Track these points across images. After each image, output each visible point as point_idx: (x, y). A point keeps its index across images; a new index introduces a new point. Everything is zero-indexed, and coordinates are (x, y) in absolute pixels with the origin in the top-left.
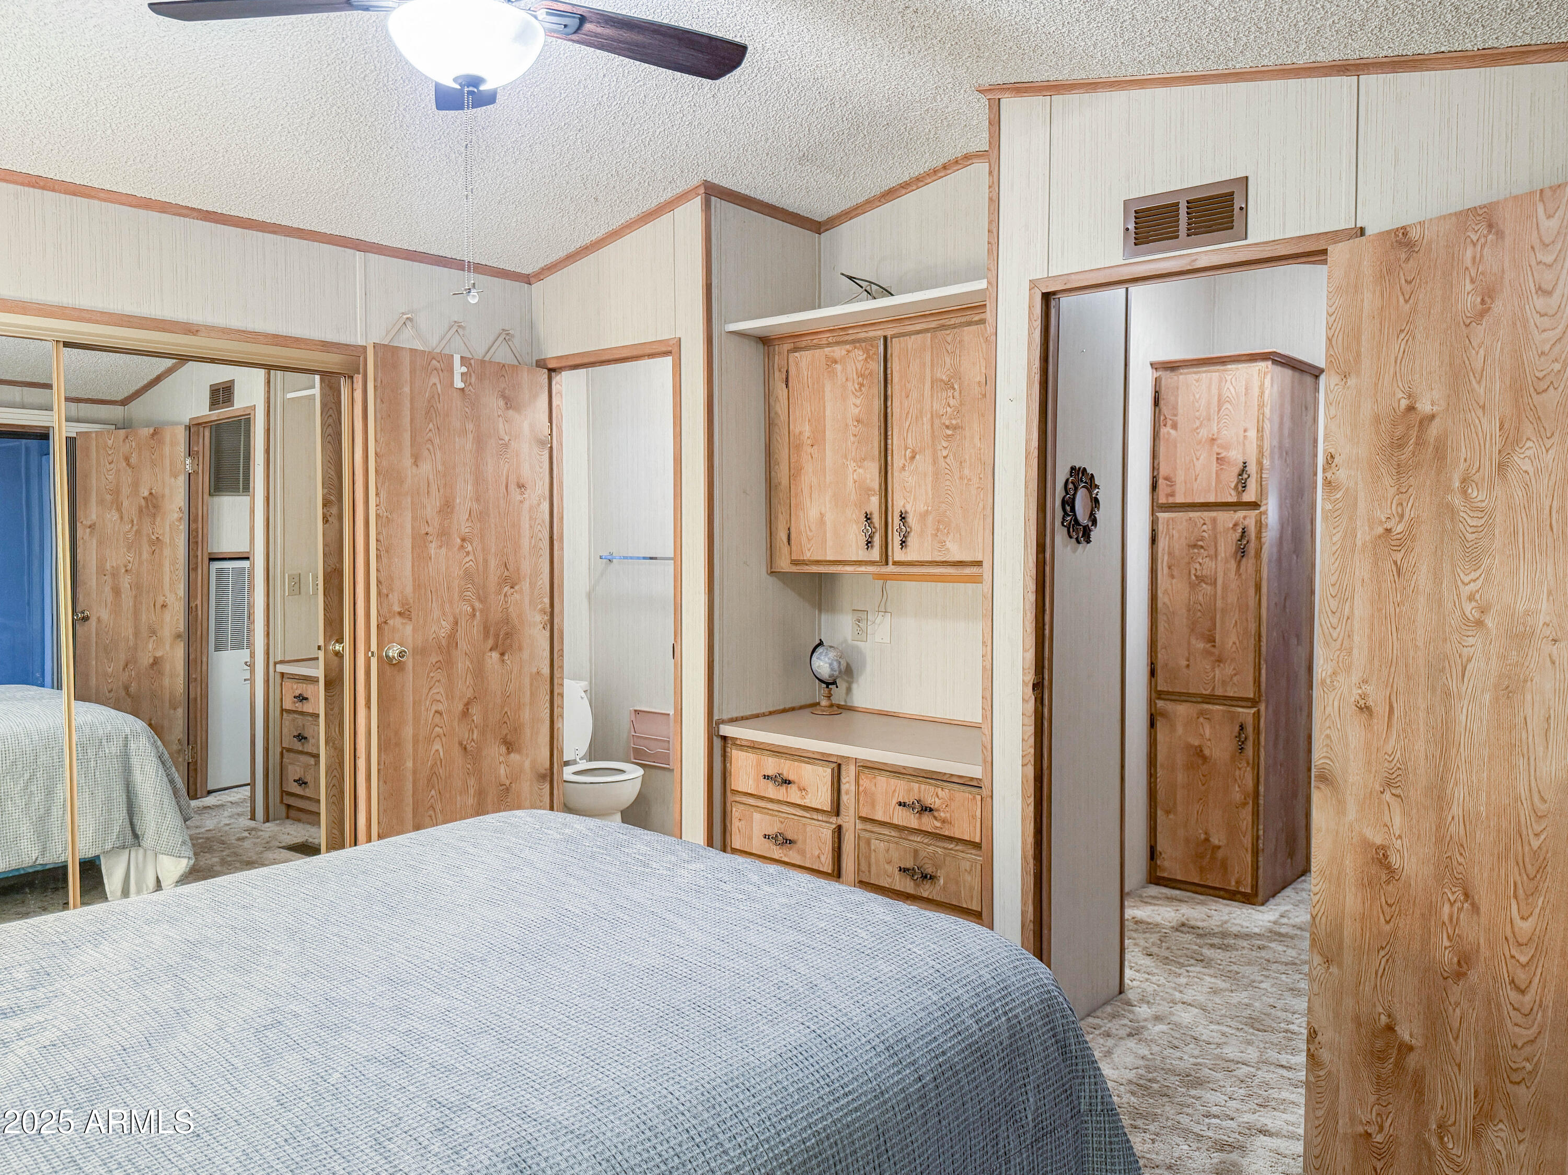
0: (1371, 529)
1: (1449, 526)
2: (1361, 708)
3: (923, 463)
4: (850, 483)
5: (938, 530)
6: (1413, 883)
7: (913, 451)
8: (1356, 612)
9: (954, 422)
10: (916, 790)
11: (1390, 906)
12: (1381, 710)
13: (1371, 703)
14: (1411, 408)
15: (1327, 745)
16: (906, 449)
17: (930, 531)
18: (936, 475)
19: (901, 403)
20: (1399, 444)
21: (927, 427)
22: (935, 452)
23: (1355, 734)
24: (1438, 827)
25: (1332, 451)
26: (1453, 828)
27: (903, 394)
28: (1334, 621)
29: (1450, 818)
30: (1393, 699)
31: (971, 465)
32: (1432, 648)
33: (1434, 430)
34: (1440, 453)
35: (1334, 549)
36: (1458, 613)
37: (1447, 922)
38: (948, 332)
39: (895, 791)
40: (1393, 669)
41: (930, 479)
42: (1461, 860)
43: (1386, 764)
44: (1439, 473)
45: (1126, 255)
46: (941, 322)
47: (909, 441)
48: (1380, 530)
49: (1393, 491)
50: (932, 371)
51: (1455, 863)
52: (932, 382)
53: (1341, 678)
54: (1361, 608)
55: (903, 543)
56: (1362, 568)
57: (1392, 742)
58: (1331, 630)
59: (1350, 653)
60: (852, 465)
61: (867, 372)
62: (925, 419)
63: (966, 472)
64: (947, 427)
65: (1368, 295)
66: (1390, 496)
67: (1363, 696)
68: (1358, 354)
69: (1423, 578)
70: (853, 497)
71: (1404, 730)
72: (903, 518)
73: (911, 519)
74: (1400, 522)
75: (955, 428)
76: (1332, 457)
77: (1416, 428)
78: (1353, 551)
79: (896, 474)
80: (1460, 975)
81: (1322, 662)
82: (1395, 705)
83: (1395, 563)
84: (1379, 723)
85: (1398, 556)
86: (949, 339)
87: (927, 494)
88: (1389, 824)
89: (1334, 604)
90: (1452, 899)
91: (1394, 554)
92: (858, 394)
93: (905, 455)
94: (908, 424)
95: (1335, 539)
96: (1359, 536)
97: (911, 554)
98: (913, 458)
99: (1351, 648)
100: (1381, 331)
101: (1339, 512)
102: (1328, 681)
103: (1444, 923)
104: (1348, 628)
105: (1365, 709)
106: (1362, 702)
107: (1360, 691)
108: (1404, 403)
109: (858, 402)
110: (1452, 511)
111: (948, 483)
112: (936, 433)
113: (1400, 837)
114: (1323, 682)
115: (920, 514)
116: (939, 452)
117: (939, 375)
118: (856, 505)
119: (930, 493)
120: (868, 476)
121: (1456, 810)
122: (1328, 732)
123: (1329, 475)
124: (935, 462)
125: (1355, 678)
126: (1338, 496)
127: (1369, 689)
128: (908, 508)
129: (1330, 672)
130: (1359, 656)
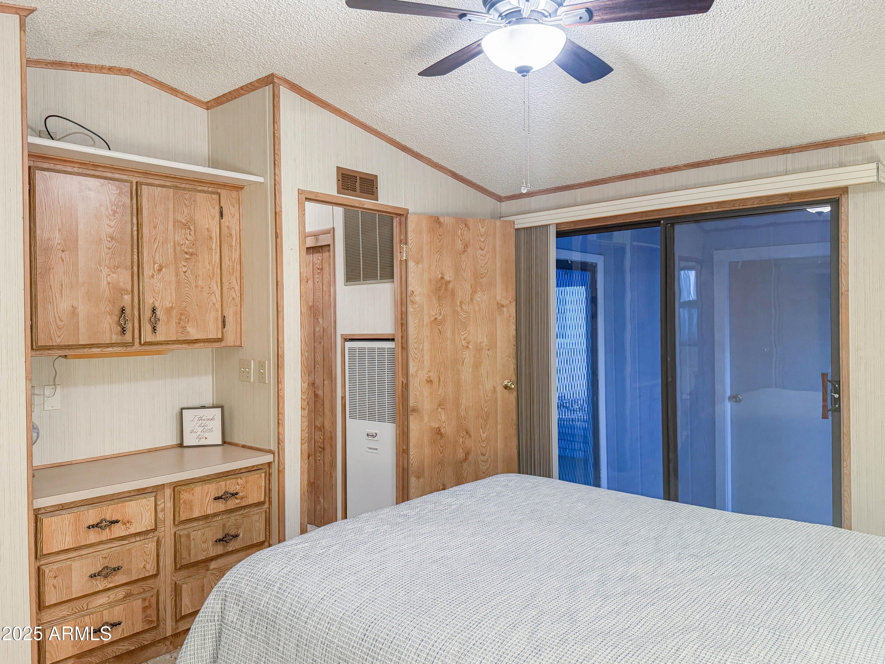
0: (430, 318)
1: (456, 317)
2: (428, 381)
3: (168, 274)
4: (104, 284)
5: (180, 319)
6: (450, 436)
7: (160, 266)
8: (425, 348)
9: (191, 250)
10: (223, 486)
11: (442, 447)
12: (436, 380)
13: (432, 379)
14: (442, 278)
15: (415, 398)
16: (155, 263)
17: (174, 321)
18: (178, 282)
19: (150, 232)
20: (439, 289)
21: (171, 250)
22: (177, 268)
23: (426, 391)
24: (457, 415)
25: (413, 290)
26: (462, 413)
27: (152, 225)
28: (416, 351)
29: (461, 411)
30: (440, 376)
31: (203, 279)
32: (453, 357)
33: (450, 286)
34: (453, 293)
35: (415, 325)
36: (461, 344)
37: (461, 444)
38: (186, 192)
39: (208, 492)
40: (440, 366)
41: (173, 285)
42: (465, 422)
43: (439, 399)
44: (452, 301)
45: (338, 192)
46: (174, 183)
47: (157, 258)
48: (433, 318)
49: (437, 305)
50: (174, 214)
51: (463, 424)
52: (174, 222)
53: (420, 372)
54: (427, 346)
55: (154, 329)
56: (426, 332)
57: (440, 390)
58: (415, 355)
59: (423, 363)
60: (105, 271)
61: (120, 204)
62: (169, 245)
63: (200, 283)
64: (186, 253)
65: (425, 236)
66: (436, 307)
67: (429, 377)
68: (422, 257)
69: (449, 334)
70: (107, 293)
71: (445, 386)
72: (154, 310)
73: (158, 312)
74: (440, 316)
75: (191, 254)
76: (413, 292)
77: (444, 285)
78: (423, 326)
79: (146, 280)
80: (466, 459)
81: (411, 367)
82: (441, 378)
83: (439, 329)
84: (435, 385)
85: (440, 327)
86: (187, 197)
87: (171, 295)
88: (441, 419)
89: (416, 346)
90: (463, 436)
91: (438, 327)
92: (112, 218)
93: (154, 267)
94: (155, 246)
95: (415, 322)
96: (425, 321)
97: (160, 336)
98: (160, 270)
99: (424, 361)
100: (430, 250)
101: (416, 312)
102: (414, 374)
103: (460, 445)
104: (422, 353)
105: (430, 381)
106: (428, 379)
107: (427, 376)
108: (440, 276)
109: (112, 224)
110: (457, 312)
111: (187, 289)
112: (178, 256)
113: (445, 422)
114: (412, 375)
115: (166, 309)
116: (180, 269)
117: (179, 218)
118: (109, 301)
119: (174, 295)
120: (122, 280)
121: (463, 407)
122: (415, 393)
123: (412, 298)
124: (177, 275)
125: (425, 371)
126: (416, 306)
127: (431, 374)
128: (157, 304)
129: (415, 370)
130: (427, 363)
